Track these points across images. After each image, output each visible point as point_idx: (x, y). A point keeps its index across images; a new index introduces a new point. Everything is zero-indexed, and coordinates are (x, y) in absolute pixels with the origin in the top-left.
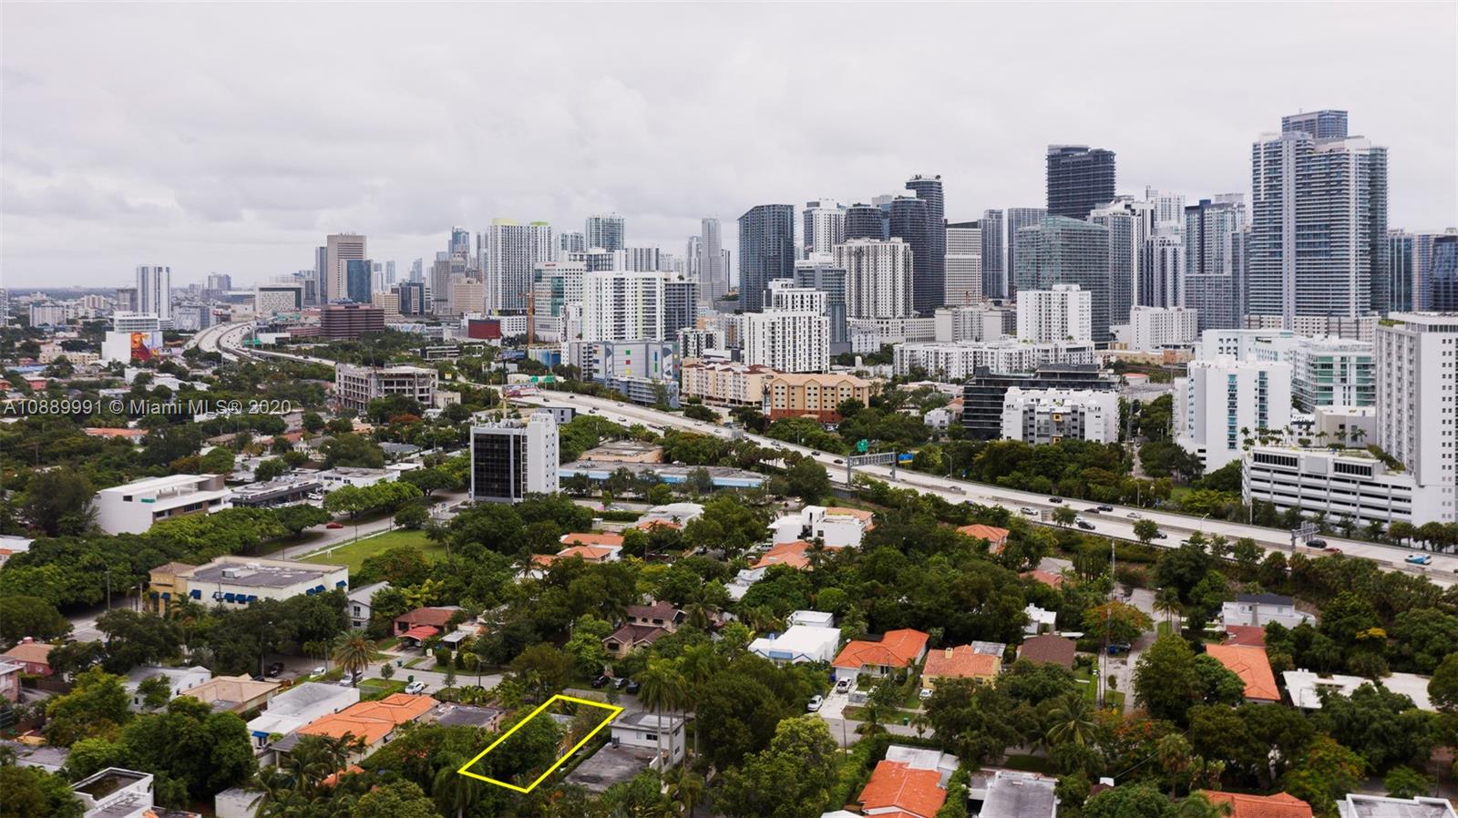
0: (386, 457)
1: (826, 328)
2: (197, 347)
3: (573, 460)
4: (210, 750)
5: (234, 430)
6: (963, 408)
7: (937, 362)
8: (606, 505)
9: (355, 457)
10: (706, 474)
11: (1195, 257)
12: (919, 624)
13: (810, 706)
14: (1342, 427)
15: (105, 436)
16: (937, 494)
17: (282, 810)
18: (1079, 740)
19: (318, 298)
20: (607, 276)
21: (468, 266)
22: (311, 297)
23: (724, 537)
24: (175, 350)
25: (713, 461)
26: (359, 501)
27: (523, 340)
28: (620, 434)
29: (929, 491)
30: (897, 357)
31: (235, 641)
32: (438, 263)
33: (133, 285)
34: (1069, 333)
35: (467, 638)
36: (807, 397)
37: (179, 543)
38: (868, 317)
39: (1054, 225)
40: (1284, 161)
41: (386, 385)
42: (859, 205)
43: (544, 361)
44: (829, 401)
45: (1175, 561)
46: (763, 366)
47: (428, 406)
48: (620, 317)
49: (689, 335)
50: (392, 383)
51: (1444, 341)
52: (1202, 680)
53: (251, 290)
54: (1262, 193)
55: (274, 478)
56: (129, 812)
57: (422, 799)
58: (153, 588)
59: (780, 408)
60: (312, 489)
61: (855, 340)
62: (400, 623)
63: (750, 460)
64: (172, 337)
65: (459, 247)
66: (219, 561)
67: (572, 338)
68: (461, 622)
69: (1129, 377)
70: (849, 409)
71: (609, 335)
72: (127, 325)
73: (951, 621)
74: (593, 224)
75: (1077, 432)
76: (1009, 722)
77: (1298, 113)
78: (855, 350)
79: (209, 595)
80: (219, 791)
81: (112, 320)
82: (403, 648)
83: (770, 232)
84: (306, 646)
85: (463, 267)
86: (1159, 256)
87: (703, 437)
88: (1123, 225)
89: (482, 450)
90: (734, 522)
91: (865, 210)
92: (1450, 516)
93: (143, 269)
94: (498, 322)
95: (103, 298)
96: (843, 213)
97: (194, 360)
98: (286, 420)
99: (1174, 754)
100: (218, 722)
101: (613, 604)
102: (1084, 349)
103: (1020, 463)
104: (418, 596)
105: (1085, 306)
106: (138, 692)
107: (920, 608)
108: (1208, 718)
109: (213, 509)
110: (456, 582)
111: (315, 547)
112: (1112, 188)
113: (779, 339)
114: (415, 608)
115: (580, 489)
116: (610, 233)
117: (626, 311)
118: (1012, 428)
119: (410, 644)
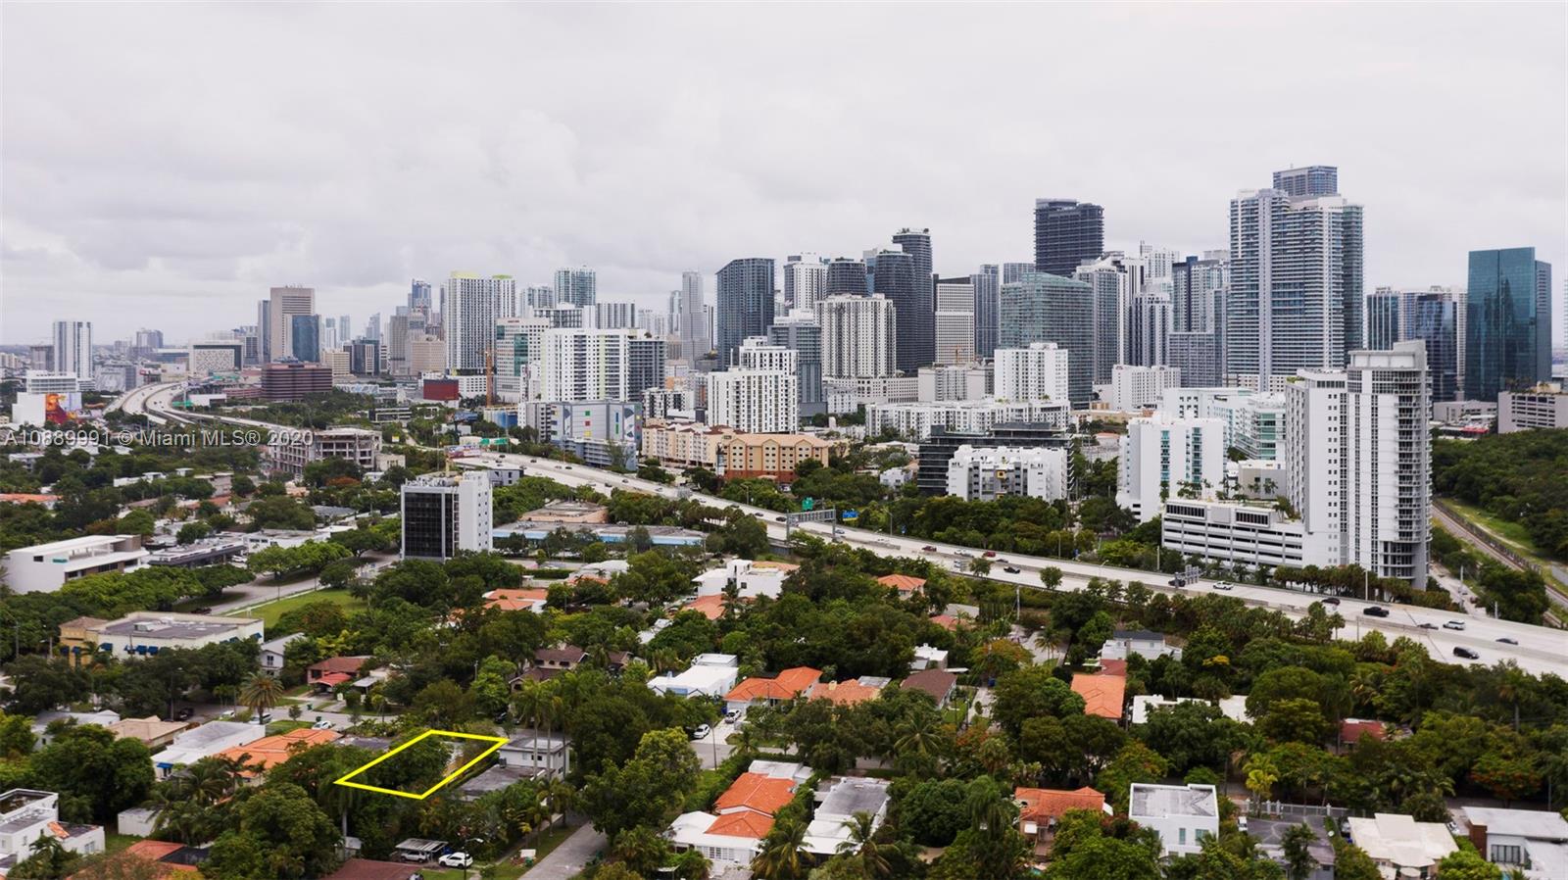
0: (318, 520)
1: (793, 388)
2: (121, 409)
3: (513, 521)
4: (114, 772)
5: (157, 494)
6: (918, 467)
7: (908, 422)
8: (540, 563)
9: (283, 520)
10: (646, 532)
11: (1182, 315)
12: (814, 662)
13: (697, 733)
14: (1257, 480)
15: (15, 502)
16: (868, 548)
17: (178, 817)
18: (922, 749)
19: (261, 356)
20: (568, 333)
21: (430, 322)
22: (252, 356)
23: (647, 590)
24: (96, 413)
25: (655, 521)
26: (284, 561)
27: (481, 401)
28: (566, 495)
29: (860, 546)
30: (869, 417)
31: (145, 686)
32: (394, 319)
33: (48, 342)
34: (1046, 393)
35: (378, 683)
36: (766, 458)
37: (93, 601)
38: (849, 377)
39: (1036, 281)
40: (1260, 219)
41: (325, 447)
42: (842, 259)
43: (499, 423)
44: (788, 461)
45: (1066, 604)
46: (727, 427)
47: (370, 470)
48: (580, 376)
49: (656, 395)
50: (331, 446)
51: (1330, 396)
52: (1047, 701)
53: (185, 347)
54: (1240, 250)
55: (197, 541)
56: (33, 823)
57: (306, 799)
58: (64, 642)
59: (738, 468)
60: (237, 551)
61: (830, 400)
62: (313, 671)
63: (693, 519)
64: (92, 398)
65: (419, 302)
66: (131, 616)
67: (532, 400)
68: (373, 669)
69: (1099, 437)
70: (808, 468)
71: (569, 395)
72: (41, 386)
73: (843, 659)
74: (563, 278)
75: (1021, 488)
76: (860, 735)
77: (1289, 168)
78: (831, 410)
79: (120, 647)
80: (122, 810)
81: (24, 380)
82: (316, 694)
83: (749, 286)
84: (217, 690)
85: (422, 323)
86: (1148, 314)
87: (649, 497)
88: (1109, 282)
89: (413, 510)
90: (658, 575)
91: (848, 264)
92: (1335, 561)
93: (61, 324)
94: (456, 382)
95: (14, 356)
96: (826, 268)
97: (116, 424)
98: (213, 484)
99: (991, 755)
100: (121, 747)
101: (520, 648)
102: (1059, 408)
103: (956, 518)
104: (333, 645)
105: (1062, 364)
106: (46, 733)
107: (814, 647)
108: (1034, 728)
109: (130, 570)
110: (371, 633)
111: (236, 606)
112: (1100, 244)
113: (744, 398)
114: (330, 657)
115: (516, 549)
116: (580, 288)
117: (587, 370)
118: (957, 485)
119: (322, 690)
